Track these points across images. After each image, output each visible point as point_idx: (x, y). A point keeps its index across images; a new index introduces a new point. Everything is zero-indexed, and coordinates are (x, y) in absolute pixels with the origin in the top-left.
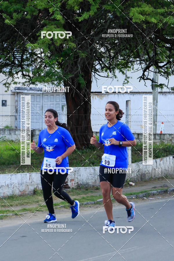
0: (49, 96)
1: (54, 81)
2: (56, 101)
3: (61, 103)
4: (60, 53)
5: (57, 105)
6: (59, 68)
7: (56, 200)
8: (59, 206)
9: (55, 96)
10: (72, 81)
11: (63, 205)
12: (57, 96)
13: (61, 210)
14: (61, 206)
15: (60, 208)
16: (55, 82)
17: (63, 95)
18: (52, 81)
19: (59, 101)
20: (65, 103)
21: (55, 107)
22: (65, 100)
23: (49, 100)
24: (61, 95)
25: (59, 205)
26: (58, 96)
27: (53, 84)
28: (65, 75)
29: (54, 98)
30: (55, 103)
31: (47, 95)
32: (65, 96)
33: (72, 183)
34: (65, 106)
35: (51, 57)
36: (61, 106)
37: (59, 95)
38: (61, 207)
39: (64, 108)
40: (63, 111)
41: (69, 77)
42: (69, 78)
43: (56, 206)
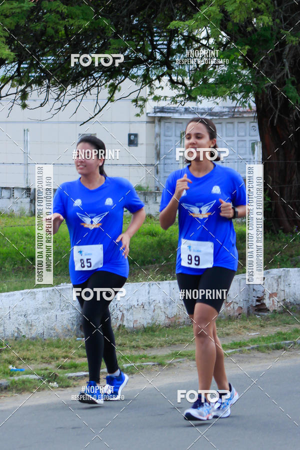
0: (224, 125)
1: (236, 93)
2: (238, 136)
3: (248, 138)
4: (247, 37)
5: (241, 144)
6: (244, 68)
7: (240, 334)
8: (247, 348)
9: (236, 124)
10: (272, 93)
11: (255, 346)
12: (239, 124)
13: (252, 355)
14: (252, 346)
15: (248, 351)
16: (239, 96)
17: (254, 122)
18: (231, 93)
19: (243, 134)
20: (258, 138)
21: (236, 146)
22: (257, 132)
23: (224, 134)
24: (248, 123)
25: (246, 345)
26: (242, 125)
27: (234, 99)
28: (257, 81)
29: (234, 129)
30: (236, 138)
31: (220, 123)
32: (256, 125)
33: (273, 300)
34: (257, 144)
35: (229, 45)
36: (249, 145)
37: (244, 123)
38: (253, 348)
39: (256, 148)
40: (253, 153)
41: (266, 85)
42: (266, 87)
43: (240, 347)
